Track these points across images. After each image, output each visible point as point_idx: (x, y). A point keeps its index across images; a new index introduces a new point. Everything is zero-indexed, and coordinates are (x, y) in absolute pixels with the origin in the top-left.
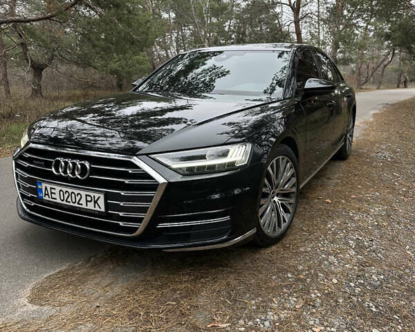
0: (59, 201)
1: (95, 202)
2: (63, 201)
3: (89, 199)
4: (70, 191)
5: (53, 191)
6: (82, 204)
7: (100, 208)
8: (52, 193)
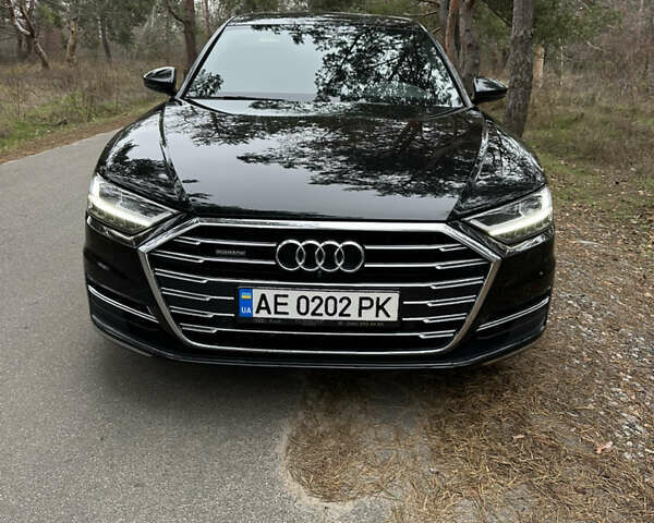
0: (294, 315)
1: (379, 307)
2: (305, 314)
3: (366, 303)
4: (324, 295)
5: (280, 300)
6: (349, 315)
7: (388, 316)
8: (276, 304)
